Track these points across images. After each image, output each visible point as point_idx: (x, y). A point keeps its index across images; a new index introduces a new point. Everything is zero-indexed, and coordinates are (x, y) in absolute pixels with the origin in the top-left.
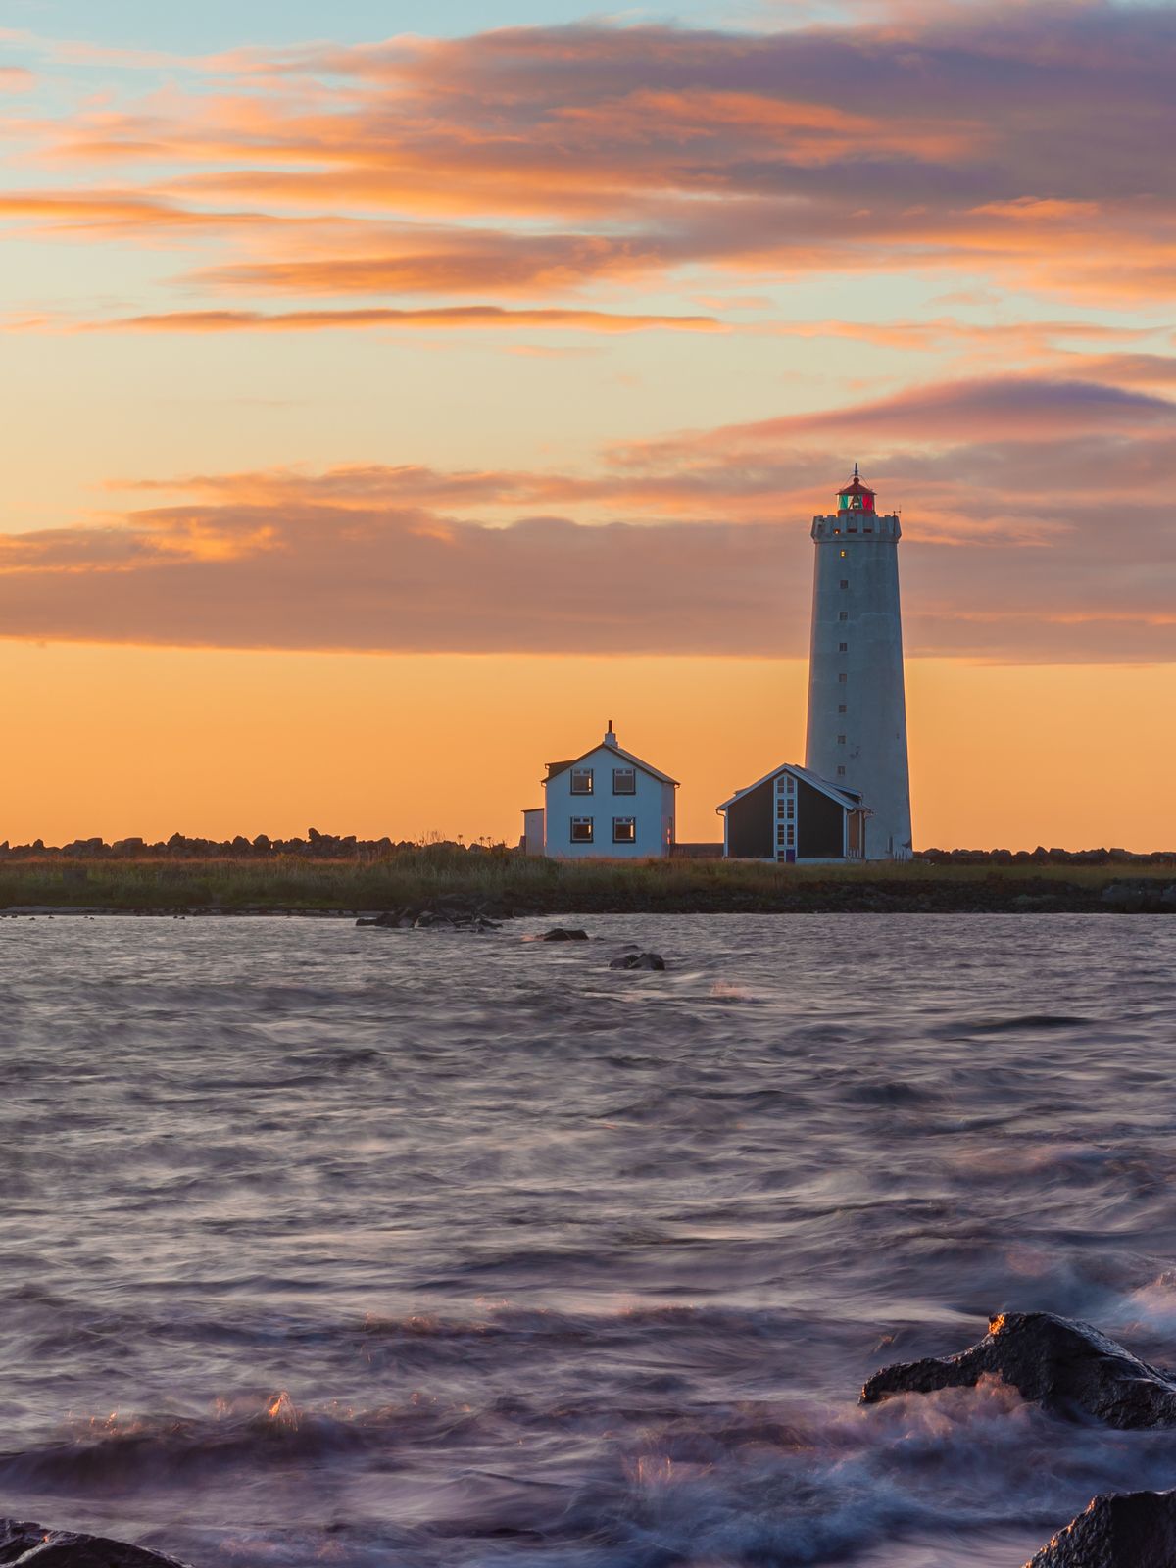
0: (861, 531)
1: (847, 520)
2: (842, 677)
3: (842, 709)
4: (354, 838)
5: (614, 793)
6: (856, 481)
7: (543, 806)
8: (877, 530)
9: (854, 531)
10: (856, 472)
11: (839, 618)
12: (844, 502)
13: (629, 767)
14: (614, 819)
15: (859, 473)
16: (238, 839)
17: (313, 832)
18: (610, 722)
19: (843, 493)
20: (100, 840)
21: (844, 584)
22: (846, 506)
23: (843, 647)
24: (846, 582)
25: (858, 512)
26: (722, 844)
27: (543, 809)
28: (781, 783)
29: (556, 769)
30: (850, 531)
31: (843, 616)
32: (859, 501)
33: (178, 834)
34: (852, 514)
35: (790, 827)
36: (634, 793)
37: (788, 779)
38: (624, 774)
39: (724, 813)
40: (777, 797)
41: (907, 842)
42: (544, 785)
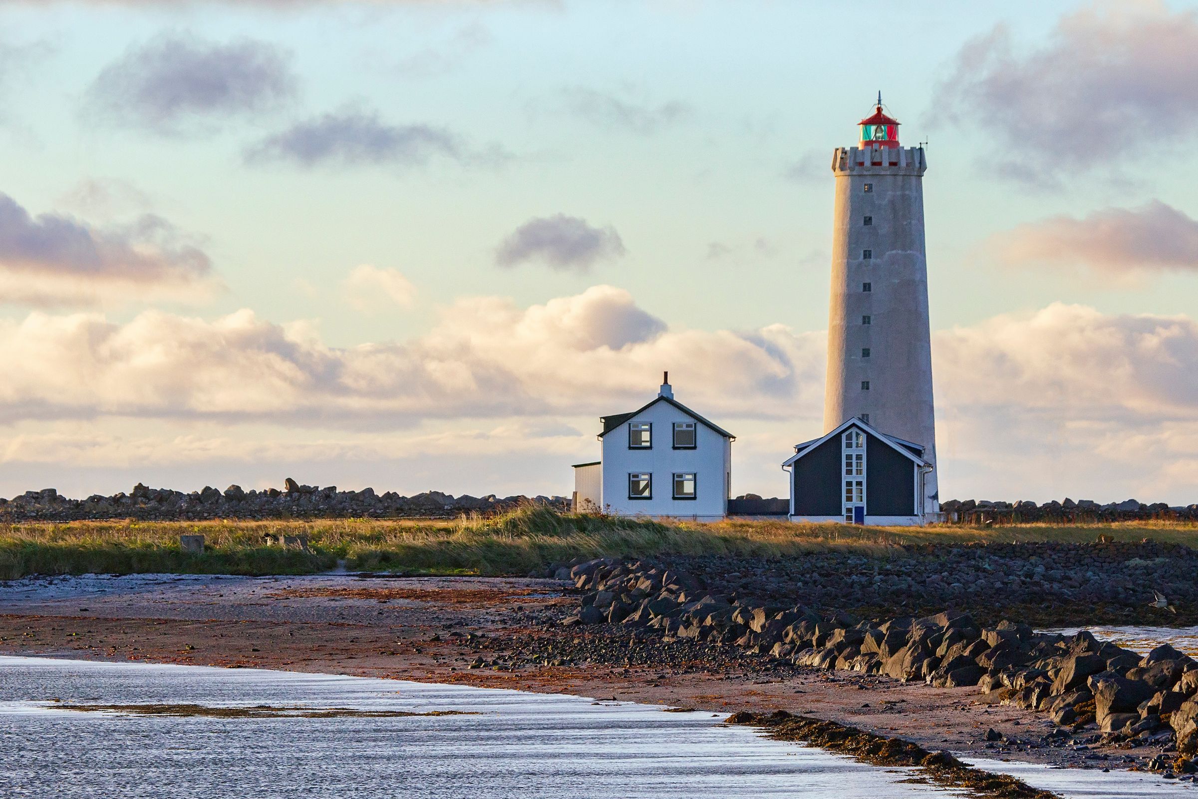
0: (886, 164)
1: (872, 153)
2: (866, 320)
3: (866, 353)
4: (335, 488)
5: (674, 448)
6: (879, 109)
7: (600, 458)
8: (903, 164)
9: (880, 164)
10: (879, 101)
11: (862, 256)
12: (867, 133)
13: (691, 421)
14: (674, 475)
15: (882, 102)
16: (207, 489)
17: (290, 481)
18: (666, 374)
19: (867, 123)
20: (54, 491)
21: (868, 221)
22: (869, 137)
23: (867, 287)
24: (870, 219)
25: (882, 143)
26: (788, 501)
27: (599, 463)
28: (849, 437)
29: (611, 423)
30: (874, 164)
31: (867, 255)
32: (882, 131)
33: (140, 484)
34: (876, 146)
35: (859, 484)
36: (695, 448)
37: (857, 433)
38: (684, 428)
39: (790, 469)
40: (845, 451)
41: (933, 494)
42: (601, 439)
